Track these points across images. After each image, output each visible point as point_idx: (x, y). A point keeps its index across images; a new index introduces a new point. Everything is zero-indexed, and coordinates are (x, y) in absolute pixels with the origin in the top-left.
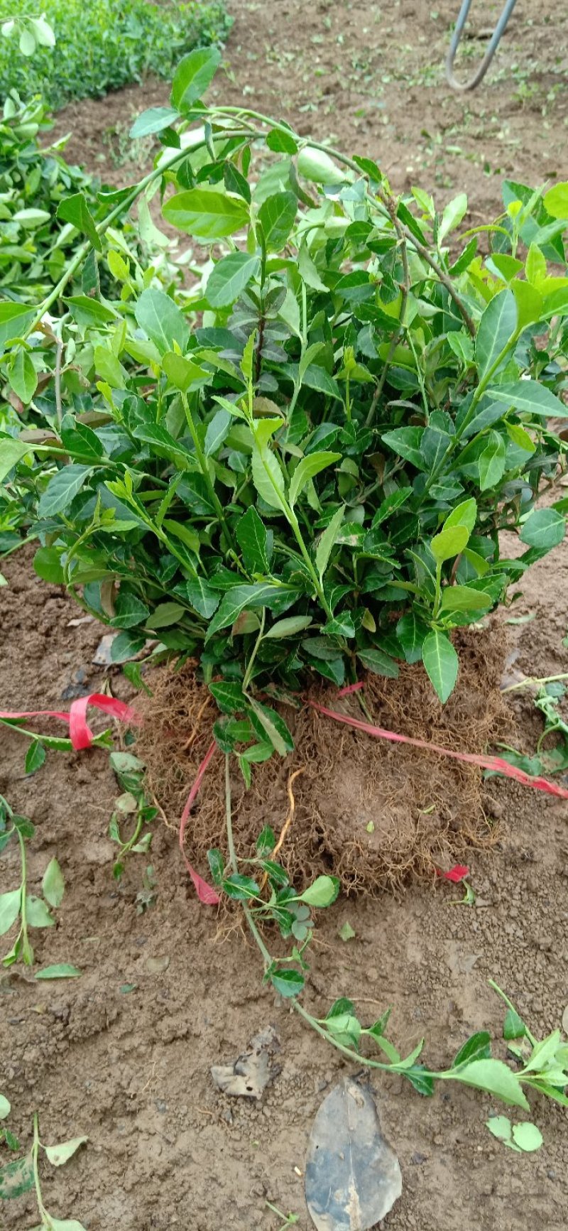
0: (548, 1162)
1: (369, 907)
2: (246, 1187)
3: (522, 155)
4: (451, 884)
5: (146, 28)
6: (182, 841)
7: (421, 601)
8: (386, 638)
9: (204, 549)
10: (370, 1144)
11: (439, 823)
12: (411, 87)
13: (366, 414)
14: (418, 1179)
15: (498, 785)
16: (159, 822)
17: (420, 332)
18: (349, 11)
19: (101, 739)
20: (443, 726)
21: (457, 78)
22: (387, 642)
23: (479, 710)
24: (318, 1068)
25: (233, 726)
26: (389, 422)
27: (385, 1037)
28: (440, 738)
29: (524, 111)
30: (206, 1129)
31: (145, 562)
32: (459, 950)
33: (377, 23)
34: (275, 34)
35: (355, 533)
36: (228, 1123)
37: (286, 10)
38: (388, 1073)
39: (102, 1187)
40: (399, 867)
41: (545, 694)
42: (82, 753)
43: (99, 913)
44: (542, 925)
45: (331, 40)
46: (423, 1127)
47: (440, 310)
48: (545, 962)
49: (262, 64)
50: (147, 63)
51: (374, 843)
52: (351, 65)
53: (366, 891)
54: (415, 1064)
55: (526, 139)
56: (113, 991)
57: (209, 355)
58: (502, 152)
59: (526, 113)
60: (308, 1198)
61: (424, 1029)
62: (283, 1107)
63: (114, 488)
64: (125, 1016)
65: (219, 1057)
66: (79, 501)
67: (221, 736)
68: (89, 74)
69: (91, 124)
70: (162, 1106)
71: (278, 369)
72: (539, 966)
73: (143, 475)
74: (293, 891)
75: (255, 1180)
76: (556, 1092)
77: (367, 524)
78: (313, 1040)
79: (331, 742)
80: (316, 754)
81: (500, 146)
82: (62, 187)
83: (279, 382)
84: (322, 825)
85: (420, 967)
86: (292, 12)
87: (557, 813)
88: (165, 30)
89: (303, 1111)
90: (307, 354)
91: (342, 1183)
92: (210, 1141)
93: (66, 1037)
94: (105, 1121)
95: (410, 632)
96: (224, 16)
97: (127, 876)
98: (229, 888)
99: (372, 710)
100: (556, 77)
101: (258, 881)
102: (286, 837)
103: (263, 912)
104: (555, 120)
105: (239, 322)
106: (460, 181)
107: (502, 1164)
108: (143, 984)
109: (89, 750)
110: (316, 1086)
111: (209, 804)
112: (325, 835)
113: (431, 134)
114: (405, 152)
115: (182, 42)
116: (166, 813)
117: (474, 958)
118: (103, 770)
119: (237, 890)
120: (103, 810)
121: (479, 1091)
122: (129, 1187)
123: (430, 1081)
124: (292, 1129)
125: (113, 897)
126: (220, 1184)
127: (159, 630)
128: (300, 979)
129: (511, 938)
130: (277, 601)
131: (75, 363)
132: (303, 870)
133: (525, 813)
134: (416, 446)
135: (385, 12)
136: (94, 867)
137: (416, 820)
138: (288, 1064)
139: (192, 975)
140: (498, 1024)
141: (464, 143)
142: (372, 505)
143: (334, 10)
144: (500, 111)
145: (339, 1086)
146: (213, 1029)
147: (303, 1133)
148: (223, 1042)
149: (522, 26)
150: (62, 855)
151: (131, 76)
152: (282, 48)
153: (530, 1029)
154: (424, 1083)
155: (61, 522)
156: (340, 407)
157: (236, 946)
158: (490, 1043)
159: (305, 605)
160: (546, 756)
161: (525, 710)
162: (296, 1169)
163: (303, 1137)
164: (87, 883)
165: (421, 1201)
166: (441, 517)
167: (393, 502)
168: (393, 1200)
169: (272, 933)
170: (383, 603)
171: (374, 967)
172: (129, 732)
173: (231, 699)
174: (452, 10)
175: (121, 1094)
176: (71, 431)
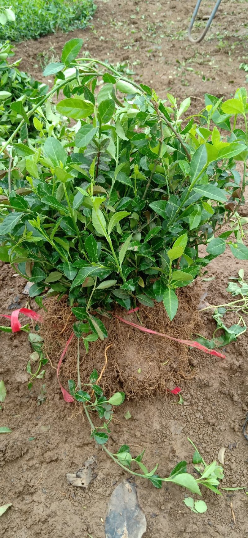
0: (209, 518)
1: (138, 405)
2: (79, 527)
3: (219, 73)
4: (173, 395)
5: (58, 9)
6: (58, 374)
7: (164, 275)
8: (149, 290)
9: (71, 249)
10: (133, 509)
11: (169, 369)
12: (173, 40)
13: (143, 193)
14: (153, 524)
15: (195, 352)
16: (49, 365)
17: (167, 160)
18: (147, 5)
19: (25, 328)
20: (173, 327)
21: (193, 37)
22: (149, 292)
23: (188, 320)
24: (113, 475)
25: (82, 326)
26: (153, 197)
27: (142, 462)
28: (171, 332)
29: (221, 53)
30: (63, 501)
31: (45, 254)
32: (176, 424)
33: (159, 11)
34: (115, 14)
35: (136, 245)
36: (73, 498)
37: (120, 3)
38: (143, 478)
39: (17, 526)
40: (151, 388)
41: (217, 313)
42: (16, 333)
43: (21, 404)
44: (211, 414)
45: (139, 17)
46: (156, 502)
47: (176, 150)
48: (212, 430)
49: (109, 27)
50: (58, 24)
51: (141, 378)
52: (147, 29)
53: (136, 398)
54: (154, 474)
55: (221, 65)
56: (25, 440)
57: (76, 167)
58: (211, 71)
59: (222, 54)
60: (106, 532)
61: (159, 459)
62: (97, 492)
63: (32, 223)
64: (30, 451)
65: (71, 469)
66: (17, 227)
67: (76, 330)
68: (32, 28)
69: (32, 51)
70: (44, 491)
71: (106, 173)
72: (209, 432)
73: (45, 217)
74: (105, 398)
75: (83, 524)
76: (214, 487)
77: (142, 241)
78: (111, 463)
79: (124, 333)
80: (117, 338)
81: (210, 68)
82: (17, 82)
83: (105, 178)
84: (118, 369)
85: (159, 431)
86: (123, 4)
87: (220, 365)
88: (66, 10)
89: (106, 493)
90: (118, 168)
91: (121, 525)
92: (65, 506)
93: (4, 459)
94: (20, 496)
95: (159, 288)
96: (93, 5)
97: (34, 389)
98: (77, 397)
99: (142, 320)
100: (236, 39)
101: (90, 393)
102: (103, 374)
103: (92, 407)
104: (234, 58)
105: (89, 153)
106: (192, 83)
107: (189, 519)
108: (39, 437)
109: (19, 332)
110: (112, 483)
111: (70, 359)
112: (120, 374)
113: (180, 62)
114: (169, 69)
115: (73, 16)
116: (52, 361)
117: (182, 428)
118: (25, 341)
119: (81, 398)
120: (24, 359)
121: (181, 487)
122: (29, 526)
123: (160, 482)
124: (100, 501)
125: (27, 398)
126: (68, 526)
127: (51, 283)
128: (106, 437)
129: (198, 419)
130: (102, 274)
131: (18, 166)
132: (110, 389)
133: (207, 365)
134: (163, 209)
135: (163, 6)
136: (19, 385)
137: (159, 368)
138: (100, 473)
139: (60, 433)
140: (190, 457)
141: (194, 67)
142: (144, 233)
143: (141, 4)
144: (211, 52)
145: (121, 483)
146: (68, 457)
147: (105, 504)
148: (72, 463)
149: (222, 15)
150: (5, 379)
151: (51, 30)
152: (118, 20)
153: (204, 459)
154: (158, 483)
155: (8, 236)
156: (132, 190)
157: (80, 421)
158: (187, 466)
159: (114, 275)
160: (217, 340)
161: (208, 319)
162: (101, 519)
163: (105, 505)
164: (16, 391)
165: (154, 534)
166: (174, 239)
167: (153, 232)
168: (142, 533)
169: (96, 415)
170: (148, 275)
171: (139, 431)
172: (37, 325)
173: (81, 315)
174: (192, 6)
175: (27, 485)
176: (14, 198)
